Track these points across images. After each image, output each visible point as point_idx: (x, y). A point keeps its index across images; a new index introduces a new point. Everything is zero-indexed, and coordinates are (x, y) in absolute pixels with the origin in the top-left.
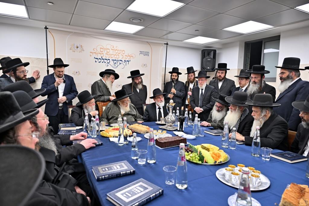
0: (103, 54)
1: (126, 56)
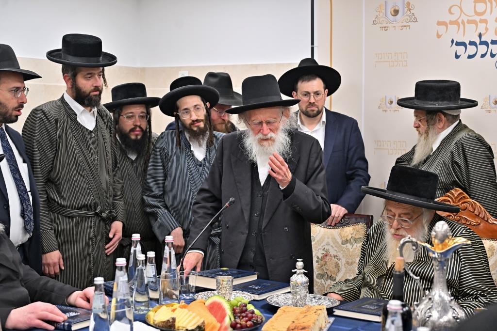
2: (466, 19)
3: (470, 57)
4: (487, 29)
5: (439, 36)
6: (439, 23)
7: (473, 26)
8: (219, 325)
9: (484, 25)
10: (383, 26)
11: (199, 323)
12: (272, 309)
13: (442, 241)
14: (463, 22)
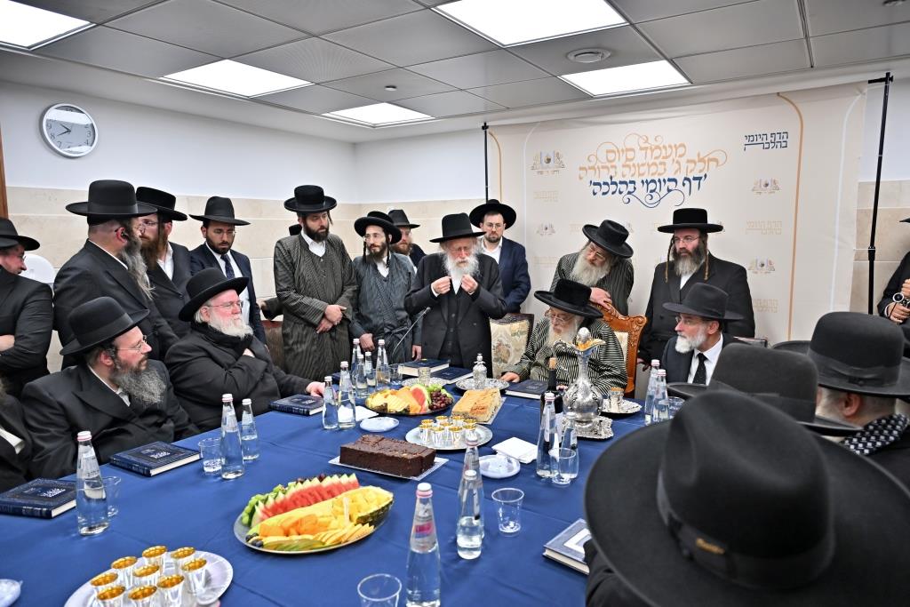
0: (615, 167)
1: (688, 161)
2: (600, 165)
3: (604, 194)
4: (616, 173)
5: (581, 178)
6: (581, 169)
7: (606, 171)
8: (420, 407)
9: (614, 169)
10: (540, 170)
11: (405, 407)
12: (460, 392)
13: (584, 342)
14: (598, 168)
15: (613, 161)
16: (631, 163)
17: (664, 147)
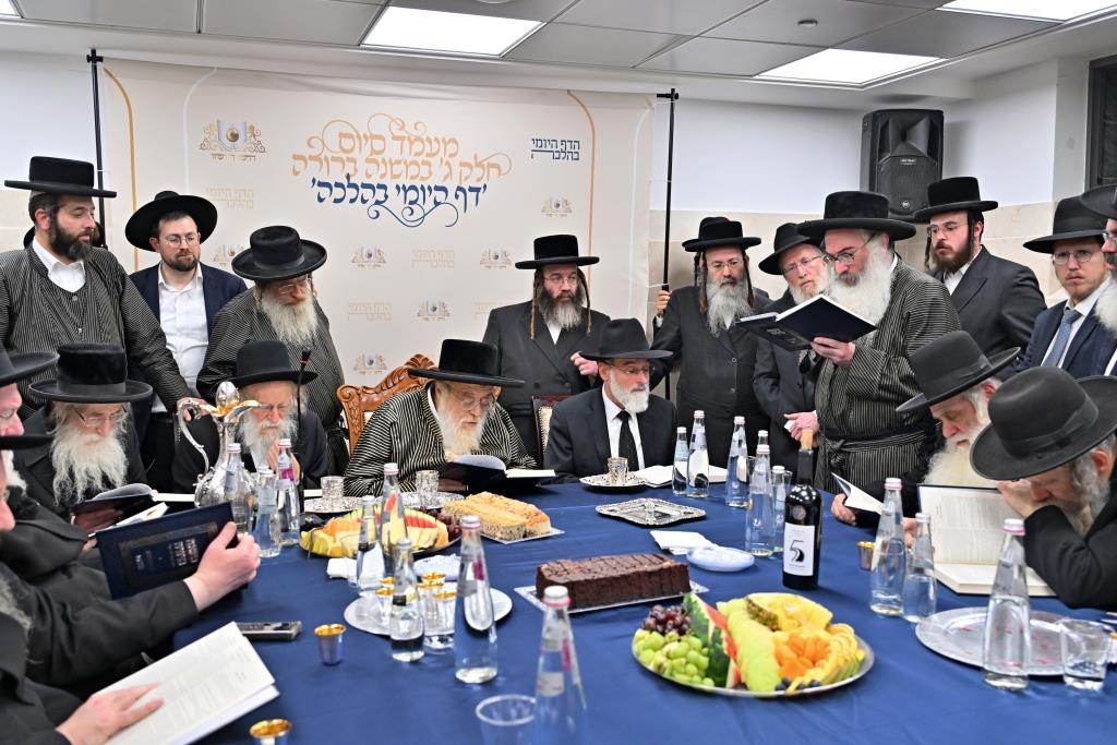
0: (353, 161)
1: (462, 164)
5: (296, 173)
9: (352, 164)
10: (218, 151)
15: (351, 150)
16: (379, 158)
17: (428, 139)
